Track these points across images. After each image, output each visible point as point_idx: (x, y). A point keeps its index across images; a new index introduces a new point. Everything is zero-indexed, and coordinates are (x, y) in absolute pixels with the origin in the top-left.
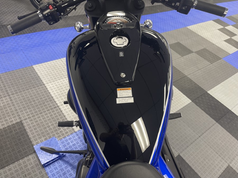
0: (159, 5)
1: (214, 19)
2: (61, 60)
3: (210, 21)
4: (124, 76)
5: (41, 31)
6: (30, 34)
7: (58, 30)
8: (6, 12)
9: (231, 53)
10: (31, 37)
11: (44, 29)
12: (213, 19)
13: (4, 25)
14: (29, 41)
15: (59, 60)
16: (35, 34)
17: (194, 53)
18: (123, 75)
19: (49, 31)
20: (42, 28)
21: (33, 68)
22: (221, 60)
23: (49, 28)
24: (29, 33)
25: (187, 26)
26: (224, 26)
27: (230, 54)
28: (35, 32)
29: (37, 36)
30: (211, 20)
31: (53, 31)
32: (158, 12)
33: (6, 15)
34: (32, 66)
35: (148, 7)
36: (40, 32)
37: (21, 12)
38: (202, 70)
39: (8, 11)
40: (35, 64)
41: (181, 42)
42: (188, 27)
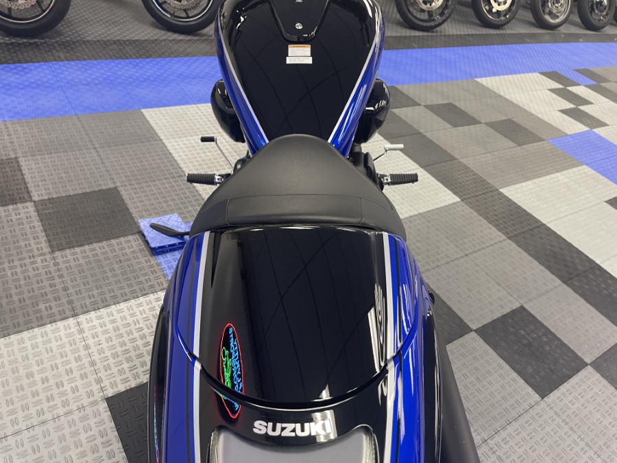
0: (419, 36)
1: (544, 71)
2: (197, 107)
3: (534, 74)
4: (300, 28)
5: (161, 57)
6: (137, 61)
7: (194, 58)
8: (92, 20)
9: (569, 133)
10: (141, 65)
11: (166, 54)
12: (540, 71)
13: (88, 41)
14: (135, 70)
15: (194, 106)
16: (148, 60)
17: (482, 125)
18: (299, 26)
19: (176, 59)
20: (163, 53)
21: (142, 113)
22: (544, 142)
23: (176, 54)
24: (137, 58)
25: (477, 77)
26: (566, 86)
27: (568, 135)
28: (147, 57)
29: (151, 65)
30: (535, 72)
31: (185, 59)
32: (413, 48)
33: (91, 25)
34: (139, 109)
35: (391, 37)
36: (159, 59)
37: (122, 23)
38: (496, 153)
39: (95, 19)
40: (146, 107)
41: (457, 104)
42: (479, 80)
